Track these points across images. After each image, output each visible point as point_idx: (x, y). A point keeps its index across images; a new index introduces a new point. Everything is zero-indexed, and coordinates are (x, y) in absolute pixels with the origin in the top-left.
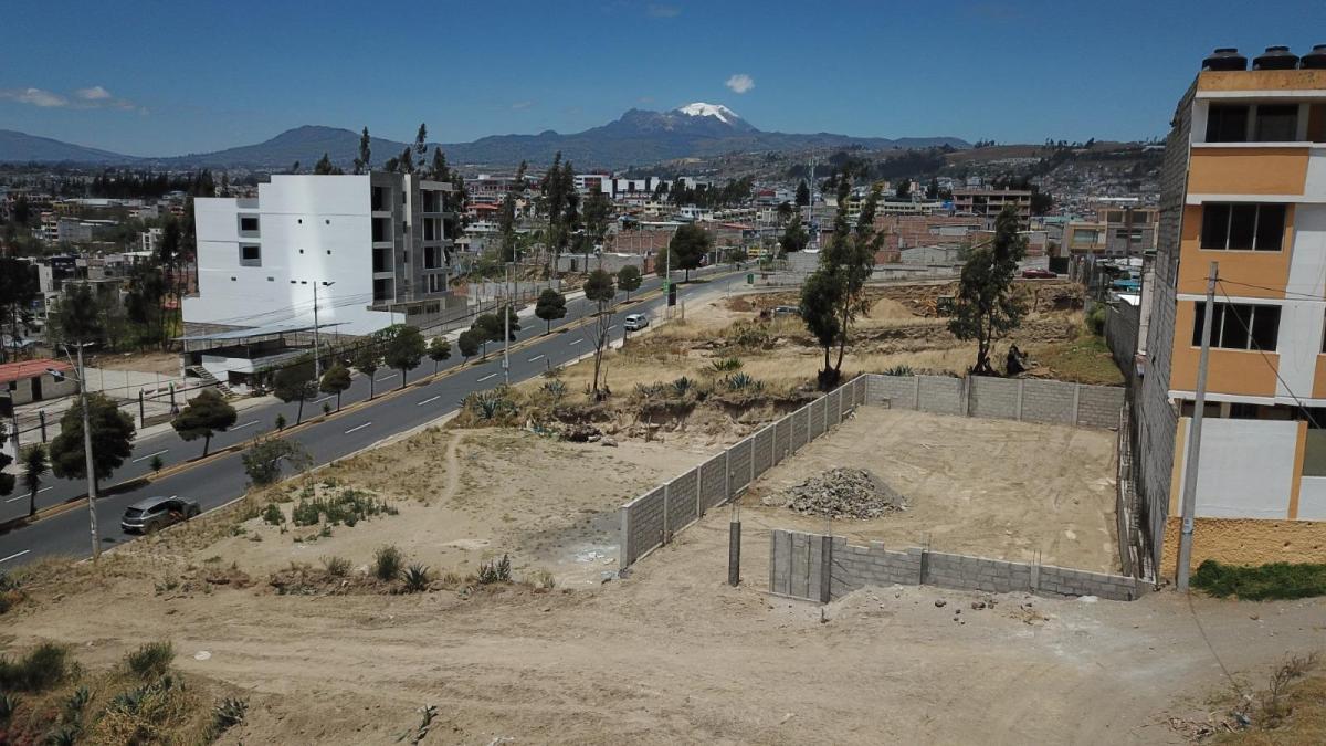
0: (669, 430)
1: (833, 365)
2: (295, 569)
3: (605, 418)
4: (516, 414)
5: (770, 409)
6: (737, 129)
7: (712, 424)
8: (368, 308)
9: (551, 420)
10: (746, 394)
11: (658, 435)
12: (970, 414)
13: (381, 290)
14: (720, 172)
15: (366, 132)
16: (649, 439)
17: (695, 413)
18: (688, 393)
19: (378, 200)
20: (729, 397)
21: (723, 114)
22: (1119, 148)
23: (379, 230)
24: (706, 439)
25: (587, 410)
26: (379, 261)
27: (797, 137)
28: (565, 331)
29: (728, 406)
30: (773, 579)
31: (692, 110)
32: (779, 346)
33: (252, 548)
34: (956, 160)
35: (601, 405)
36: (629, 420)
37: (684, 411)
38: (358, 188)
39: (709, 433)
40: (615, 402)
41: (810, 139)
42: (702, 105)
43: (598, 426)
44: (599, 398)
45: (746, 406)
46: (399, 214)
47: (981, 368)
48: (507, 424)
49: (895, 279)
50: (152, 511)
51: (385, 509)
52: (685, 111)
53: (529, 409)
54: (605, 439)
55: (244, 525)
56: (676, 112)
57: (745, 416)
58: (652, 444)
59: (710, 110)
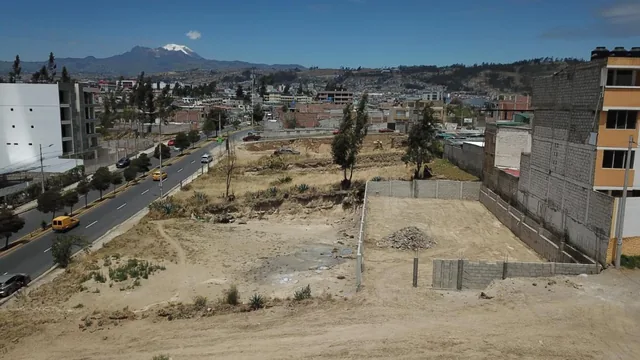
0: (270, 214)
1: (348, 178)
2: (173, 306)
3: (236, 210)
4: (184, 211)
5: (321, 200)
6: (194, 57)
7: (293, 209)
8: (60, 157)
9: (205, 212)
10: (307, 194)
11: (264, 216)
12: (416, 197)
13: (66, 147)
14: (187, 79)
15: (17, 57)
16: (261, 219)
17: (284, 204)
18: (278, 195)
19: (62, 98)
20: (300, 195)
21: (186, 50)
22: (371, 71)
23: (64, 114)
24: (290, 216)
25: (226, 206)
26: (65, 131)
27: (224, 62)
28: (170, 165)
29: (300, 200)
30: (434, 281)
31: (169, 47)
32: (290, 169)
33: (98, 297)
34: (302, 75)
35: (232, 203)
36: (248, 210)
37: (278, 204)
38: (52, 91)
39: (292, 213)
40: (240, 201)
41: (230, 63)
42: (174, 45)
43: (232, 214)
44: (230, 200)
45: (310, 199)
46: (74, 105)
47: (417, 176)
48: (180, 216)
49: (320, 135)
50: (7, 283)
51: (158, 267)
52: (165, 48)
53: (191, 208)
54: (237, 220)
55: (84, 284)
56: (161, 49)
57: (309, 204)
58: (262, 221)
59: (178, 48)
